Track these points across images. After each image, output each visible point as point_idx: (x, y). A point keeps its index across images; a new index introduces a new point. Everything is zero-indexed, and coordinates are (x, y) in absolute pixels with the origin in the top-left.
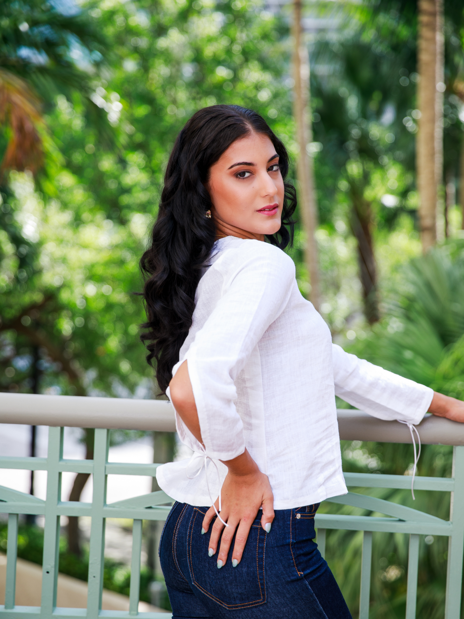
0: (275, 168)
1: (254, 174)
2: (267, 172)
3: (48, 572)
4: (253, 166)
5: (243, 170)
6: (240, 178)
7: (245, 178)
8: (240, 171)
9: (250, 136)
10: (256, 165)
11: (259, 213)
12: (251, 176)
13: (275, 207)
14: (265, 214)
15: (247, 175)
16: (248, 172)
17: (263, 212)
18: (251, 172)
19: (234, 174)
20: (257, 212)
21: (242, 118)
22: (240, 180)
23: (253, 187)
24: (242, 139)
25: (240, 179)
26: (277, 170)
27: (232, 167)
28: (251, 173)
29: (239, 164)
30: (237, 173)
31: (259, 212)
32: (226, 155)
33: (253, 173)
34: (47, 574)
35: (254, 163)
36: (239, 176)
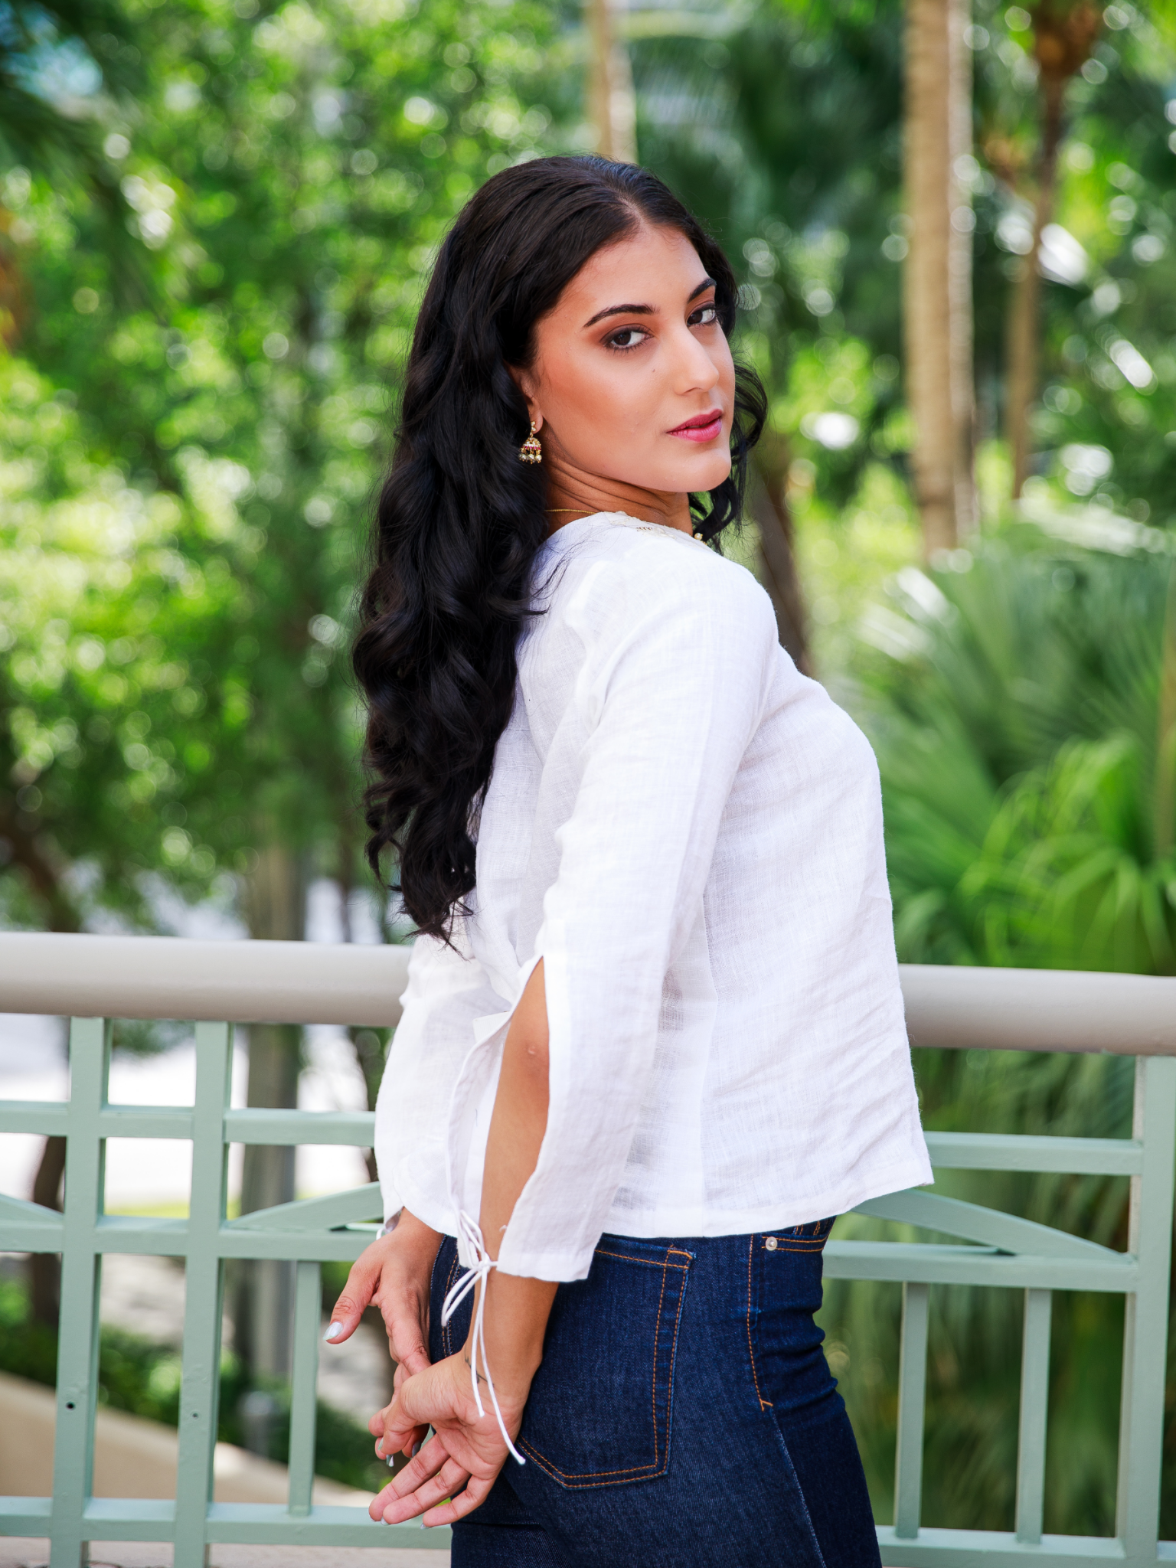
0: (707, 316)
1: (653, 336)
2: (688, 326)
3: (71, 1406)
4: (648, 313)
5: (625, 327)
6: (616, 349)
7: (631, 347)
8: (617, 329)
9: (638, 236)
10: (658, 311)
11: (673, 437)
12: (647, 341)
13: (715, 418)
14: (690, 438)
15: (635, 338)
16: (638, 331)
17: (685, 432)
18: (646, 329)
19: (601, 337)
20: (670, 436)
21: (609, 189)
22: (618, 353)
23: (654, 371)
24: (617, 246)
25: (617, 351)
26: (710, 323)
27: (594, 320)
28: (646, 333)
29: (613, 311)
30: (611, 333)
31: (673, 434)
32: (577, 291)
33: (650, 332)
34: (69, 1411)
35: (654, 307)
36: (613, 342)
